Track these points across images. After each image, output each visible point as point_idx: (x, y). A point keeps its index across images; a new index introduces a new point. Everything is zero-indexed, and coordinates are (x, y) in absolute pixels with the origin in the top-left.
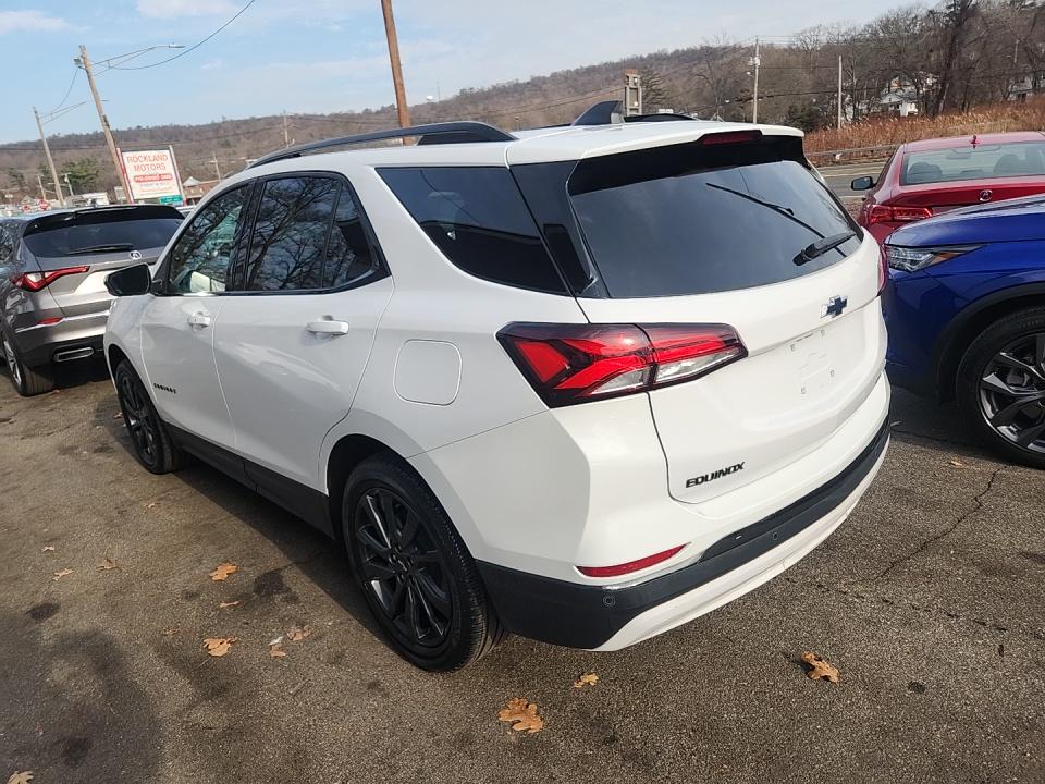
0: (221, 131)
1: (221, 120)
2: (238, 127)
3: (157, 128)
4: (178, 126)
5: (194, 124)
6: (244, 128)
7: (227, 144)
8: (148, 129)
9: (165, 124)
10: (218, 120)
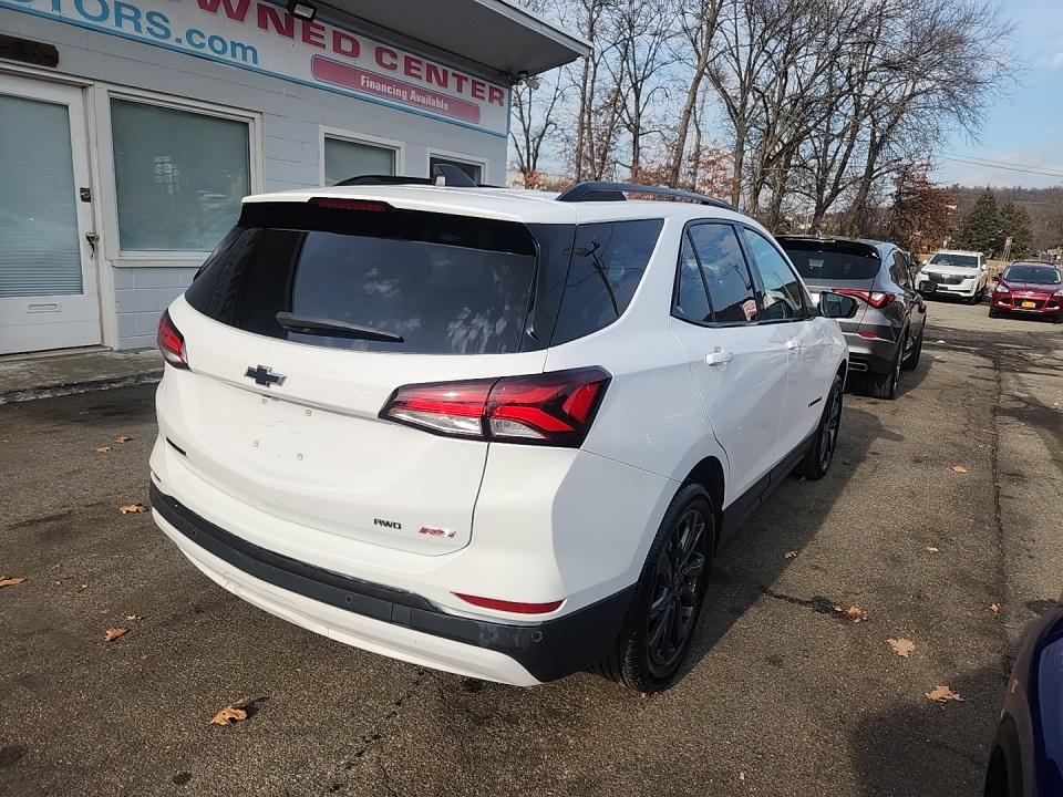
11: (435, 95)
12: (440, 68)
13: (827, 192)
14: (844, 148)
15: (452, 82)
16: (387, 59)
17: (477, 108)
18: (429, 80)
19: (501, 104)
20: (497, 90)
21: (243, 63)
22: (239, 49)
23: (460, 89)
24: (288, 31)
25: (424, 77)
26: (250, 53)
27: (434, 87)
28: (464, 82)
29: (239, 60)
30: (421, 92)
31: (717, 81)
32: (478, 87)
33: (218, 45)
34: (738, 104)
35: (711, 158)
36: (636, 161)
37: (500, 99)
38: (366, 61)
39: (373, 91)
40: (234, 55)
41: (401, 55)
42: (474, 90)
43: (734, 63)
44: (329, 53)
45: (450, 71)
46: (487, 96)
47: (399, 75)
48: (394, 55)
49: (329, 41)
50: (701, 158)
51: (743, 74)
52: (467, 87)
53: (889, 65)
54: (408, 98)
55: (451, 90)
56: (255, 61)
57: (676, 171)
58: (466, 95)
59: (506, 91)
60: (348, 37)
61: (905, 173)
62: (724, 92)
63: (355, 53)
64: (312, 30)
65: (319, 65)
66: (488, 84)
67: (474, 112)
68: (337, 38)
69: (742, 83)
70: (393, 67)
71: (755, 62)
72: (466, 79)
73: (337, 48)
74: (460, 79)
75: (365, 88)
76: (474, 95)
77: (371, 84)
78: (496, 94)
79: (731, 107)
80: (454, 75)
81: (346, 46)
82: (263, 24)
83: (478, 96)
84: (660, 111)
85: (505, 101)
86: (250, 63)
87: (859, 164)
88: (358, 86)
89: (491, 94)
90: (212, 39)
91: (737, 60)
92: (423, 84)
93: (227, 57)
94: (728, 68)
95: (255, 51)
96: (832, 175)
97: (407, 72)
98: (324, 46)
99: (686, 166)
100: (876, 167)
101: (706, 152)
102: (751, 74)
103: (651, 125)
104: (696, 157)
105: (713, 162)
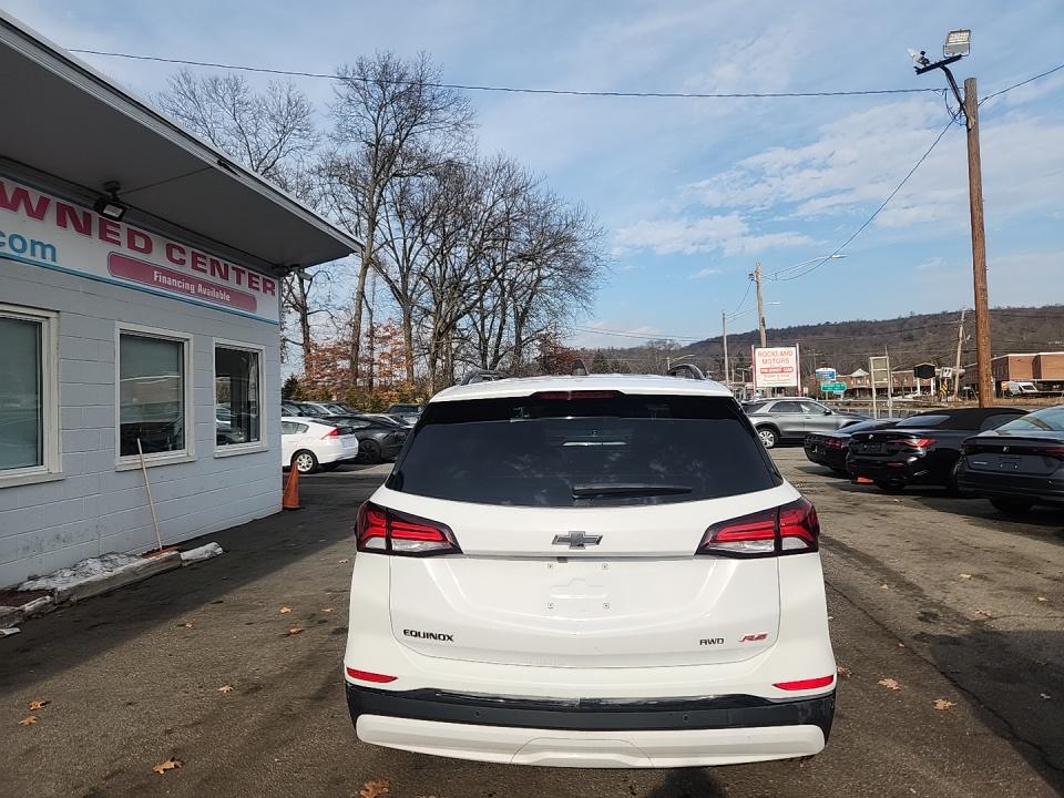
0: (907, 326)
1: (908, 315)
2: (925, 323)
3: (844, 324)
4: (865, 322)
5: (880, 320)
6: (931, 322)
7: (911, 338)
8: (835, 325)
9: (852, 320)
10: (906, 315)
11: (219, 288)
12: (222, 262)
13: (489, 360)
14: (497, 322)
15: (232, 275)
16: (177, 255)
17: (254, 299)
18: (213, 274)
19: (273, 294)
20: (270, 281)
21: (43, 261)
22: (38, 248)
23: (239, 282)
24: (84, 229)
25: (209, 271)
26: (48, 251)
27: (218, 280)
28: (242, 275)
29: (38, 258)
30: (206, 285)
31: (379, 266)
32: (254, 279)
33: (18, 244)
34: (399, 286)
35: (387, 334)
36: (306, 338)
37: (272, 289)
38: (158, 257)
39: (167, 286)
40: (33, 254)
41: (189, 250)
42: (251, 282)
43: (391, 251)
44: (124, 250)
45: (230, 265)
46: (261, 287)
47: (187, 270)
48: (183, 252)
49: (123, 238)
50: (376, 334)
51: (400, 260)
52: (245, 279)
53: (523, 257)
54: (196, 290)
55: (232, 283)
56: (54, 260)
57: (356, 346)
58: (244, 287)
59: (276, 282)
60: (141, 235)
61: (545, 340)
62: (386, 276)
63: (148, 250)
64: (109, 227)
65: (115, 262)
66: (261, 277)
67: (251, 302)
68: (131, 235)
69: (401, 268)
70: (182, 262)
71: (410, 251)
72: (244, 272)
73: (132, 246)
74: (239, 273)
75: (158, 283)
76: (250, 286)
77: (164, 279)
78: (269, 285)
79: (393, 288)
80: (234, 268)
81: (140, 243)
82: (61, 223)
83: (254, 288)
84: (324, 292)
85: (276, 291)
86: (48, 261)
87: (509, 337)
88: (152, 282)
89: (264, 285)
90: (12, 238)
91: (393, 249)
92: (207, 277)
93: (27, 255)
94: (386, 256)
95: (53, 250)
96: (492, 341)
97: (194, 267)
98: (119, 243)
99: (364, 342)
100: (523, 338)
101: (381, 329)
102: (408, 260)
103: (317, 305)
104: (371, 334)
105: (389, 337)
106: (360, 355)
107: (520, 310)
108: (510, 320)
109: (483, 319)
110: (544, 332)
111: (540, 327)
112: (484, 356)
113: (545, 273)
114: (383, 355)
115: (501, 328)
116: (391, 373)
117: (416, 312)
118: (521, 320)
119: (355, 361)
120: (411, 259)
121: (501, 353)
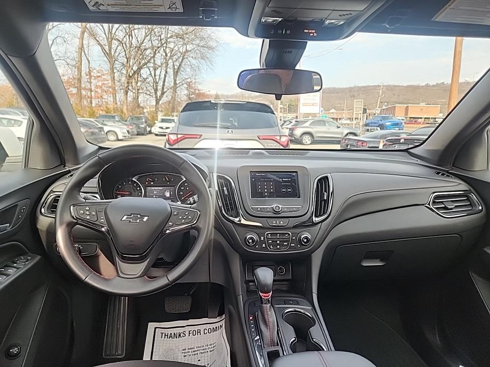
6: (362, 90)
10: (352, 86)
13: (159, 93)
14: (163, 73)
31: (93, 36)
34: (107, 48)
35: (99, 74)
50: (93, 74)
51: (107, 33)
57: (80, 80)
61: (189, 85)
62: (97, 41)
69: (107, 39)
79: (103, 49)
84: (62, 49)
87: (170, 81)
96: (161, 83)
99: (85, 78)
100: (177, 82)
101: (95, 71)
102: (111, 33)
103: (58, 57)
104: (89, 74)
105: (99, 76)
106: (83, 86)
107: (176, 67)
108: (171, 71)
109: (155, 70)
110: (189, 80)
111: (187, 77)
112: (156, 90)
113: (189, 47)
114: (97, 87)
115: (165, 76)
116: (101, 97)
117: (118, 65)
118: (176, 73)
119: (79, 89)
120: (113, 32)
121: (165, 90)
